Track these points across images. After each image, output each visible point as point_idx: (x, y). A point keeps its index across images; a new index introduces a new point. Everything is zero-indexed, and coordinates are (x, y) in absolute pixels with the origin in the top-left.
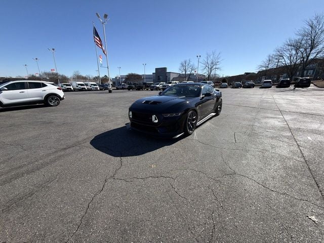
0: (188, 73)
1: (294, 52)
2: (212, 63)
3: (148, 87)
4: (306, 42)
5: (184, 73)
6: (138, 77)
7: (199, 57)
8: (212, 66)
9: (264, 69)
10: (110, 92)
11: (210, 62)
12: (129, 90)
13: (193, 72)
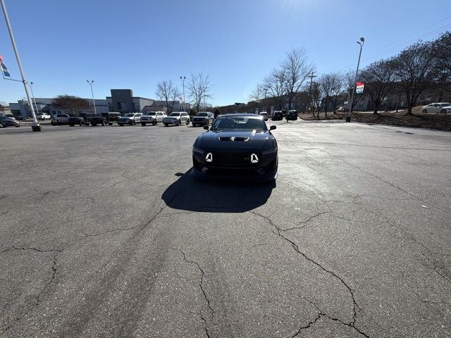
0: (170, 99)
1: (279, 84)
2: (200, 88)
3: (112, 120)
4: (289, 76)
5: (164, 99)
6: (83, 103)
7: (183, 79)
8: (200, 92)
9: (255, 100)
10: (36, 129)
11: (197, 87)
12: (72, 125)
13: (177, 99)
